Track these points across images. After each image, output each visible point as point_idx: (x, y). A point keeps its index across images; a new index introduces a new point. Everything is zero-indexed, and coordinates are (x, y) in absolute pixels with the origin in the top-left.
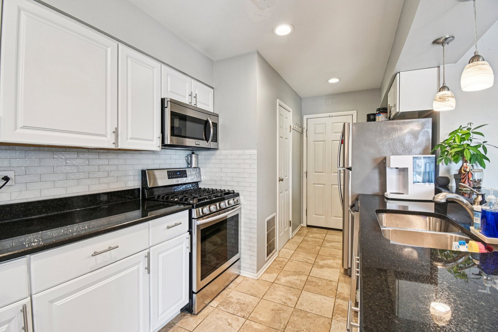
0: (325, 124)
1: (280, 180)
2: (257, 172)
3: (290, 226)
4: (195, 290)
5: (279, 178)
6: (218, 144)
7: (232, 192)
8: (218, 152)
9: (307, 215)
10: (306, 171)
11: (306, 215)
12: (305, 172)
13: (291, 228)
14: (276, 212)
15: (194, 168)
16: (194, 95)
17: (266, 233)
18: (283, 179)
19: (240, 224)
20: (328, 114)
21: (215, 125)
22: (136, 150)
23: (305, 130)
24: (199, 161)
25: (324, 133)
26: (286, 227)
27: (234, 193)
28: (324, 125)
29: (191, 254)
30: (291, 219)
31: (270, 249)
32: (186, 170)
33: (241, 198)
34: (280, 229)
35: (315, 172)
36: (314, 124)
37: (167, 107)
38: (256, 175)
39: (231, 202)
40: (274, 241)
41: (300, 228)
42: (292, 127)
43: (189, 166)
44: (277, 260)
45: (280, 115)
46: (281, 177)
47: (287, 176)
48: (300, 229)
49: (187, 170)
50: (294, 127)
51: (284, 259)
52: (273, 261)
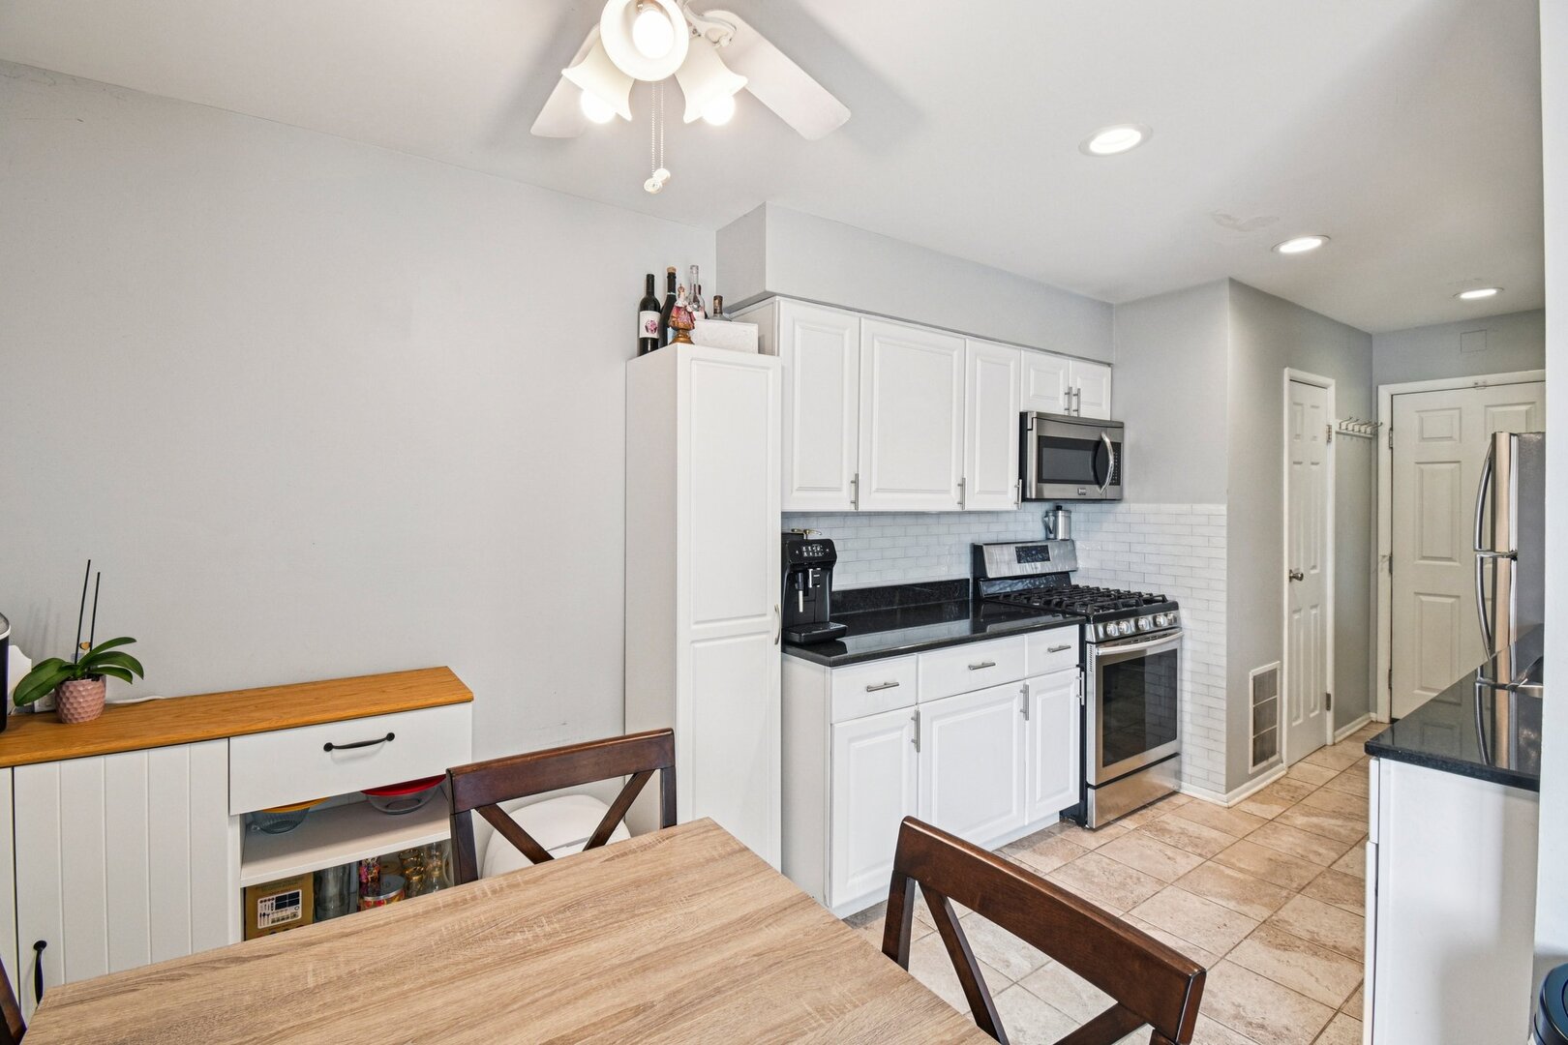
0: (1459, 408)
1: (1294, 577)
2: (1228, 555)
3: (1328, 708)
4: (1091, 779)
5: (1291, 571)
6: (1122, 490)
7: (1161, 598)
8: (1120, 507)
9: (1390, 688)
10: (1388, 553)
11: (1387, 684)
12: (1384, 556)
13: (1330, 716)
14: (1280, 657)
15: (1062, 540)
16: (1074, 391)
17: (1251, 706)
18: (1302, 575)
19: (1181, 674)
20: (1470, 380)
21: (1117, 447)
22: (988, 512)
23: (1384, 431)
24: (1072, 524)
25: (1456, 436)
26: (1312, 706)
27: (1164, 600)
28: (1457, 411)
29: (1083, 709)
30: (1330, 689)
31: (1264, 749)
32: (1047, 546)
33: (1183, 613)
34: (1294, 710)
35: (1424, 558)
36: (1418, 412)
37: (1032, 429)
38: (1225, 562)
39: (1162, 620)
40: (1273, 733)
41: (1365, 723)
42: (1335, 428)
43: (1052, 536)
44: (1282, 781)
45: (1294, 403)
46: (1298, 569)
47: (1319, 567)
48: (1365, 726)
49: (1049, 544)
50: (1344, 427)
51: (1305, 784)
52: (1270, 781)
